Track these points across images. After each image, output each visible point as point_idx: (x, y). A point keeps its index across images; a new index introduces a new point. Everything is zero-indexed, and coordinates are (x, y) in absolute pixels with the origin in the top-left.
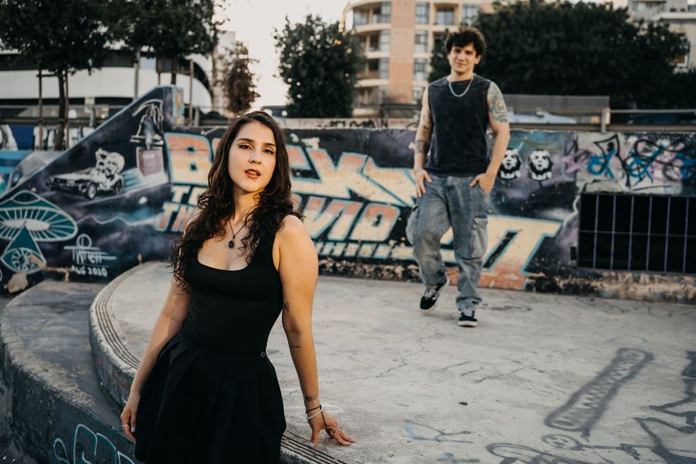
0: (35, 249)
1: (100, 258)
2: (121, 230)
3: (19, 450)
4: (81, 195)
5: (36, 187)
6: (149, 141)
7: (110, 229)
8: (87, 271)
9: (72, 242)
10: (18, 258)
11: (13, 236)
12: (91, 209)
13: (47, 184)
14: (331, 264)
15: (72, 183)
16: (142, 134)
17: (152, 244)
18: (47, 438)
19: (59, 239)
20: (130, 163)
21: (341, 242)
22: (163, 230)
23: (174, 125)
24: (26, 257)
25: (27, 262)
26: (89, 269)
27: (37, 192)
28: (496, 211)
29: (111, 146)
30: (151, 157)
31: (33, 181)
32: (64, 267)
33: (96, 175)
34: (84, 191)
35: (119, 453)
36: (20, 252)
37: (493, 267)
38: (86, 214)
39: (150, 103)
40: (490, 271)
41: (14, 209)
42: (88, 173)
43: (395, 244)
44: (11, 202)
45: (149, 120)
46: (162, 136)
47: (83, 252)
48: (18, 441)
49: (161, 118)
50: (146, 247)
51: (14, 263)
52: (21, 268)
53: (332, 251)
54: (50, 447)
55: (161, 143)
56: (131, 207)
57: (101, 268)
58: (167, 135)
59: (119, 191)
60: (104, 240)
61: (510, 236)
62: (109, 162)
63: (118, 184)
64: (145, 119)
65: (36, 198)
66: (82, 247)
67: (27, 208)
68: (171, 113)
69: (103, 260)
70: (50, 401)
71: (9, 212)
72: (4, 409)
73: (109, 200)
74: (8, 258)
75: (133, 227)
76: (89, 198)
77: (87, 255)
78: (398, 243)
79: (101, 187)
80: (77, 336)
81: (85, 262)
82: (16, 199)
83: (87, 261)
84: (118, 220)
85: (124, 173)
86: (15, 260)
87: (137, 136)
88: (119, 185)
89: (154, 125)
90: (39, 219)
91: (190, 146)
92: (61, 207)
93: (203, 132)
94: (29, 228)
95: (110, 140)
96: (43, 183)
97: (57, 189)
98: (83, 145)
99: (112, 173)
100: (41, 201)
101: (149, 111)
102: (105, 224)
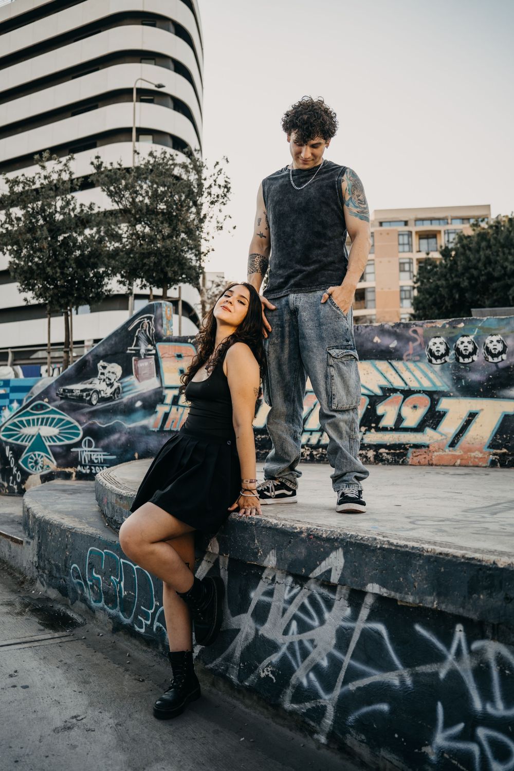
0: (47, 453)
1: (102, 457)
2: (120, 432)
3: (44, 586)
4: (85, 403)
5: (48, 398)
6: (143, 351)
7: (110, 431)
8: (91, 470)
9: (78, 445)
10: (33, 461)
11: (29, 442)
13: (57, 395)
14: (308, 453)
15: (77, 393)
16: (136, 345)
17: (147, 443)
18: (66, 567)
19: (67, 442)
20: (127, 371)
21: (317, 431)
22: (156, 430)
23: (164, 336)
24: (40, 460)
25: (40, 464)
26: (93, 468)
27: (49, 403)
28: (457, 394)
29: (110, 357)
30: (145, 365)
31: (46, 393)
32: (71, 467)
33: (98, 384)
34: (88, 398)
35: (122, 560)
36: (35, 455)
37: (458, 446)
38: (89, 419)
39: (144, 318)
40: (455, 451)
41: (31, 418)
42: (91, 383)
43: (366, 431)
44: (28, 412)
45: (142, 333)
46: (154, 346)
47: (87, 453)
48: (42, 579)
49: (153, 330)
50: (142, 446)
51: (30, 465)
52: (36, 470)
53: (309, 440)
54: (68, 574)
55: (154, 352)
56: (128, 410)
57: (103, 467)
58: (158, 345)
59: (118, 397)
60: (105, 442)
61: (472, 416)
62: (109, 372)
63: (117, 390)
64: (139, 332)
65: (49, 408)
66: (87, 449)
67: (41, 416)
68: (162, 326)
69: (104, 460)
70: (67, 536)
71: (26, 420)
72: (31, 556)
73: (110, 405)
74: (25, 462)
75: (130, 428)
76: (92, 405)
77: (91, 455)
78: (369, 430)
79: (103, 394)
80: (86, 504)
81: (89, 462)
82: (32, 409)
83: (91, 461)
84: (117, 422)
85: (121, 381)
86: (31, 462)
87: (133, 348)
88: (117, 392)
89: (147, 336)
90: (50, 425)
91: (179, 354)
92: (68, 414)
93: (189, 340)
94: (42, 434)
95: (109, 353)
96: (53, 394)
97: (66, 398)
98: (87, 358)
99: (112, 382)
100: (52, 409)
101: (143, 324)
102: (106, 427)
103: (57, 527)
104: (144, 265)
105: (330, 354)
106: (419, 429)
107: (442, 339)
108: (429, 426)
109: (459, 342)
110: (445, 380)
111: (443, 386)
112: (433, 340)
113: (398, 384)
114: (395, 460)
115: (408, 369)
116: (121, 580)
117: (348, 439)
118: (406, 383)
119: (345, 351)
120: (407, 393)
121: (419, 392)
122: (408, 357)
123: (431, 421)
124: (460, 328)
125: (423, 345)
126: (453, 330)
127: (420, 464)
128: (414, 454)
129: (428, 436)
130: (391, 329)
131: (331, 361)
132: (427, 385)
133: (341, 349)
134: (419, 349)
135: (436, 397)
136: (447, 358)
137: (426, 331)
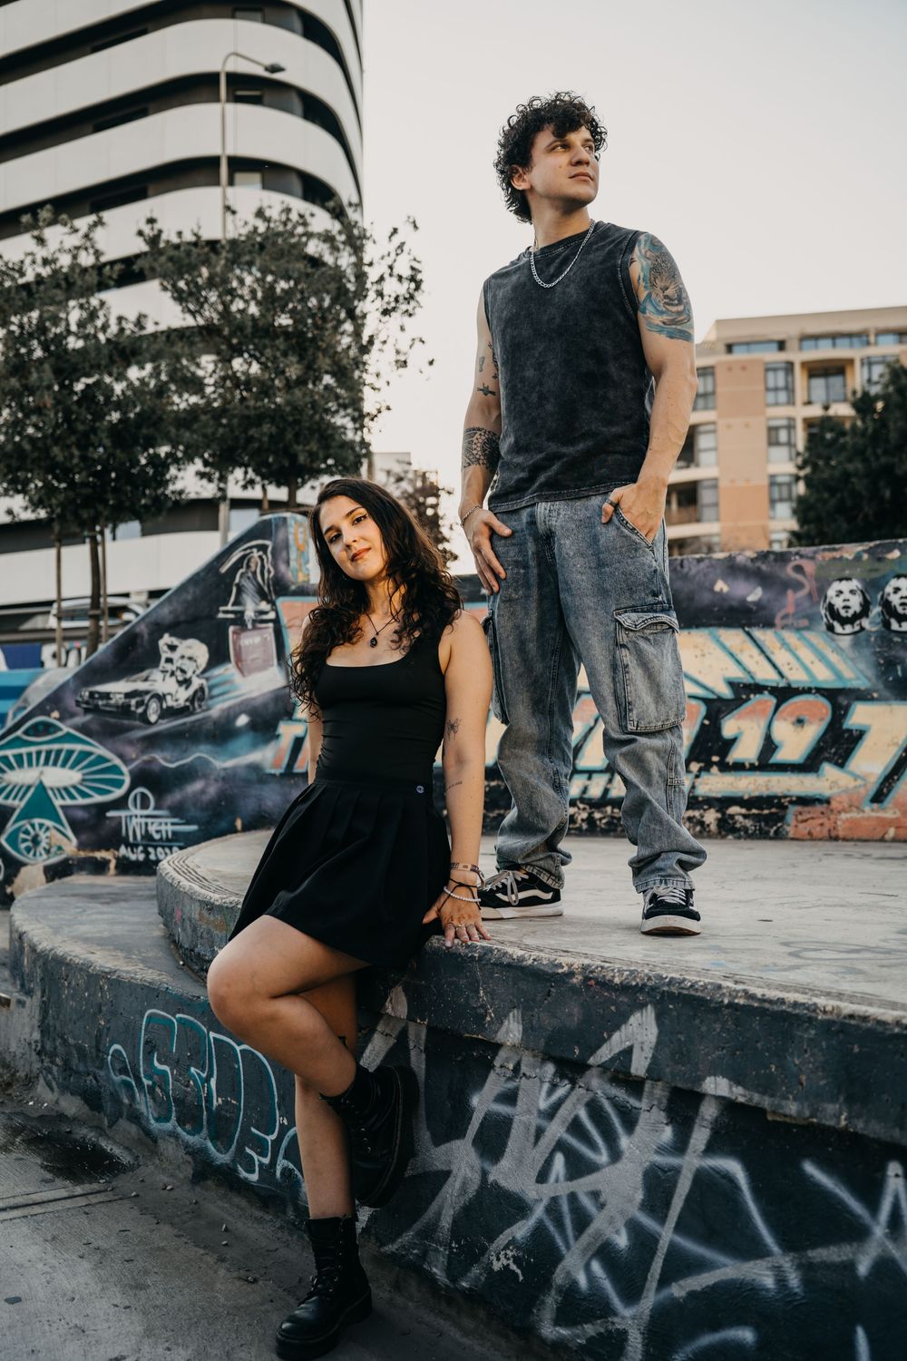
0: (58, 820)
1: (170, 828)
2: (205, 776)
3: (52, 1089)
4: (135, 720)
5: (58, 709)
6: (249, 614)
7: (185, 775)
8: (148, 854)
9: (121, 803)
10: (29, 838)
11: (21, 799)
12: (153, 742)
13: (78, 703)
14: (585, 815)
15: (118, 699)
16: (237, 603)
17: (260, 799)
18: (98, 1050)
19: (98, 799)
20: (219, 655)
21: (601, 772)
22: (278, 772)
23: (293, 583)
24: (42, 836)
25: (43, 844)
26: (151, 850)
27: (61, 719)
28: (887, 693)
29: (183, 628)
30: (254, 642)
31: (54, 700)
32: (107, 850)
33: (159, 682)
34: (140, 710)
35: (212, 1035)
36: (33, 826)
37: (889, 801)
38: (143, 752)
39: (251, 548)
40: (884, 810)
41: (24, 750)
42: (146, 680)
43: (700, 770)
44: (18, 738)
45: (249, 578)
46: (273, 603)
47: (139, 820)
48: (50, 1077)
49: (269, 572)
50: (249, 806)
51: (23, 846)
52: (35, 855)
53: (585, 790)
54: (102, 1064)
55: (272, 615)
56: (222, 734)
57: (170, 848)
58: (281, 602)
59: (200, 706)
60: (175, 797)
62: (183, 657)
63: (199, 694)
64: (241, 576)
65: (60, 729)
66: (139, 812)
67: (44, 748)
68: (288, 563)
69: (174, 833)
70: (101, 988)
71: (15, 756)
72: (27, 1030)
73: (185, 724)
74: (13, 839)
75: (225, 769)
76: (149, 723)
77: (146, 824)
78: (706, 768)
79: (170, 702)
80: (138, 923)
81: (143, 837)
82: (26, 733)
83: (148, 836)
84: (199, 758)
85: (207, 675)
86: (24, 841)
87: (229, 607)
88: (199, 696)
89: (258, 584)
90: (64, 765)
92: (101, 743)
94: (48, 782)
95: (182, 618)
96: (70, 702)
97: (94, 710)
98: (138, 630)
99: (188, 676)
100: (68, 734)
101: (249, 561)
102: (177, 768)
103: (81, 970)
104: (250, 440)
105: (620, 623)
106: (809, 765)
107: (855, 584)
108: (829, 760)
109: (889, 589)
110: (862, 666)
111: (858, 678)
112: (836, 586)
113: (765, 675)
114: (761, 829)
115: (784, 644)
116: (210, 1075)
117: (662, 786)
118: (781, 674)
119: (651, 615)
120: (784, 694)
121: (807, 691)
122: (785, 622)
123: (833, 750)
124: (893, 560)
125: (815, 595)
126: (877, 565)
127: (811, 837)
128: (800, 818)
129: (828, 780)
130: (749, 564)
131: (623, 637)
132: (824, 677)
133: (643, 611)
134: (806, 604)
135: (843, 701)
136: (865, 623)
137: (820, 568)
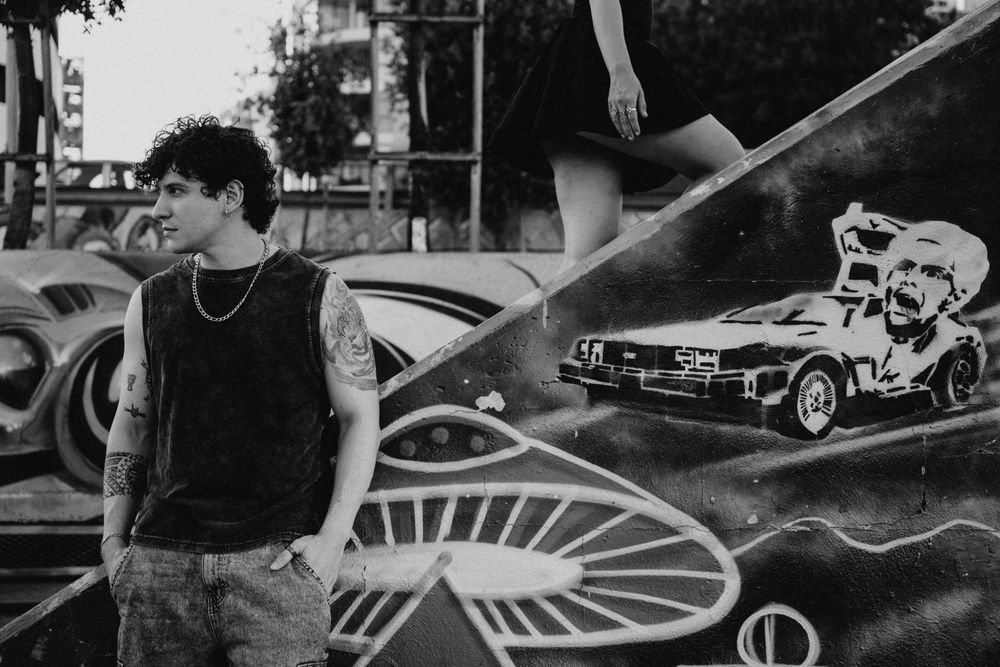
4: (758, 426)
5: (500, 388)
7: (917, 575)
9: (714, 645)
11: (373, 631)
15: (701, 368)
19: (635, 631)
27: (510, 416)
31: (487, 362)
33: (834, 327)
34: (773, 399)
38: (781, 510)
41: (383, 496)
42: (790, 320)
59: (963, 397)
62: (908, 265)
65: (511, 443)
67: (454, 490)
73: (917, 439)
76: (805, 435)
84: (961, 529)
85: (984, 315)
90: (520, 540)
92: (642, 482)
94: (464, 585)
96: (541, 367)
97: (627, 393)
98: (765, 186)
99: (925, 314)
100: (533, 453)
102: (891, 552)
